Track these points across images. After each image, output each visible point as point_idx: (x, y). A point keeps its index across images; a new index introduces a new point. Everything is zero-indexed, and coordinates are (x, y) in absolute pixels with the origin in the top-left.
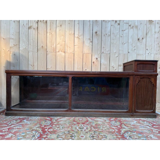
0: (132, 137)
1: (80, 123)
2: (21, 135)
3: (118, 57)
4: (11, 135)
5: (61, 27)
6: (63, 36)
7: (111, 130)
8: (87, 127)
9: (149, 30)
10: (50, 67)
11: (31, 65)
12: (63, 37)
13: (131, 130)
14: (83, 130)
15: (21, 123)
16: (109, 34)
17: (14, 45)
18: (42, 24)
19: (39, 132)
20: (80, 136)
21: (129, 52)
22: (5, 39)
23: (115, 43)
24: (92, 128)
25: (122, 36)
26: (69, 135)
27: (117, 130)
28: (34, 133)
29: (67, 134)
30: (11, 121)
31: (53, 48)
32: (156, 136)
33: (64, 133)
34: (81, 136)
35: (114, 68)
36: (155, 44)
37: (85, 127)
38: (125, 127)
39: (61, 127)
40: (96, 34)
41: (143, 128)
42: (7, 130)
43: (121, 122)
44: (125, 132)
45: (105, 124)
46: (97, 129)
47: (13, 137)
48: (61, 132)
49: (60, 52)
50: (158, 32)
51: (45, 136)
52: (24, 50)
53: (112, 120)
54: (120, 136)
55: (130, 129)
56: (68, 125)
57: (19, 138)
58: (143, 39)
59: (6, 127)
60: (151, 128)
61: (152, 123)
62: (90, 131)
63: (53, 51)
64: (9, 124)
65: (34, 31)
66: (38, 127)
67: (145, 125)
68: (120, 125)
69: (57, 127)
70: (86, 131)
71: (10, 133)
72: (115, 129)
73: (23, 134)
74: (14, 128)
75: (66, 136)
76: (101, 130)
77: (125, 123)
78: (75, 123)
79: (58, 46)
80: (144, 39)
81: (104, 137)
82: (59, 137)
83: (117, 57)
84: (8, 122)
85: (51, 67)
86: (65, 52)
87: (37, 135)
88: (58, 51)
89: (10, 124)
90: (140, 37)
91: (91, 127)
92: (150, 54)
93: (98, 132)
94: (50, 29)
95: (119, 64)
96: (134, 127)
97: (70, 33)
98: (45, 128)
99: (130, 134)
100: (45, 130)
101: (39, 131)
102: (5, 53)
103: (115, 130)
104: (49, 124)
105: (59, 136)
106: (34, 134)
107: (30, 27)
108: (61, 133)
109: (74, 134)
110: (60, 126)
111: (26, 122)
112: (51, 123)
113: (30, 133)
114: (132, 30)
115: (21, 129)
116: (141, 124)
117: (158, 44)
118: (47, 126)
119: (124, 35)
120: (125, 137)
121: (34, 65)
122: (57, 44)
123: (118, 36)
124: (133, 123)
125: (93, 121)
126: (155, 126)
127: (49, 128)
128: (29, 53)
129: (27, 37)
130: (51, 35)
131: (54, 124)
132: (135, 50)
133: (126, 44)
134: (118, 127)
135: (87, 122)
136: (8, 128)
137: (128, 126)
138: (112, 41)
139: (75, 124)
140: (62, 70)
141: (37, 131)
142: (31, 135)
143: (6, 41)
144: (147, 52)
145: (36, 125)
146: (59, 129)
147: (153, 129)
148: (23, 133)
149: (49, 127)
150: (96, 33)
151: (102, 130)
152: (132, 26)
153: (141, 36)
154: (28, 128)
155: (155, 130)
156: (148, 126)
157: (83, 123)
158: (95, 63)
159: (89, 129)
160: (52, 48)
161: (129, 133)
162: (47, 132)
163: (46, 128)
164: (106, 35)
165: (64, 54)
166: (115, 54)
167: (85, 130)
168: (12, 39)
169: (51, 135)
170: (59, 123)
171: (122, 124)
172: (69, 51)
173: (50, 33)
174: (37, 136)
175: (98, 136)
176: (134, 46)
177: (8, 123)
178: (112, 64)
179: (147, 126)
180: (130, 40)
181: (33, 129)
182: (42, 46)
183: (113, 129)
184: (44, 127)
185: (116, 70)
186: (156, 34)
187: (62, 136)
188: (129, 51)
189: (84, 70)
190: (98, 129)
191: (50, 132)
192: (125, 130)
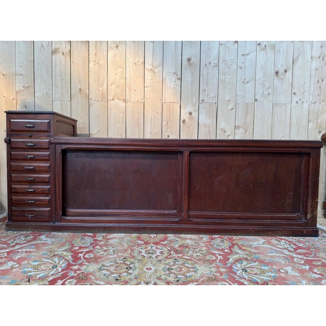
0: (248, 270)
1: (149, 243)
2: (31, 265)
3: (234, 110)
4: (10, 265)
5: (117, 49)
6: (121, 67)
7: (208, 258)
8: (161, 251)
9: (298, 53)
10: (96, 132)
12: (121, 69)
13: (249, 258)
14: (154, 256)
15: (34, 242)
16: (216, 62)
17: (24, 87)
18: (79, 44)
19: (66, 260)
20: (145, 269)
21: (256, 100)
22: (6, 74)
23: (228, 81)
24: (172, 252)
25: (243, 66)
26: (123, 266)
27: (221, 256)
28: (57, 261)
29: (121, 263)
30: (16, 237)
31: (102, 92)
32: (298, 269)
33: (115, 261)
34: (147, 269)
35: (225, 131)
36: (312, 82)
37: (158, 251)
38: (240, 251)
39: (111, 251)
40: (189, 64)
41: (275, 254)
42: (6, 255)
43: (233, 241)
44: (237, 261)
45: (199, 244)
46: (181, 255)
47: (15, 268)
48: (109, 259)
49: (116, 101)
50: (317, 56)
51: (76, 267)
52: (43, 96)
53: (215, 238)
54: (224, 270)
55: (248, 255)
56: (126, 246)
57: (26, 269)
58: (286, 71)
59: (5, 248)
60: (291, 254)
61: (295, 245)
62: (167, 258)
63: (102, 99)
64: (10, 244)
65: (63, 58)
66: (65, 250)
67: (281, 249)
68: (230, 248)
69: (104, 249)
70: (159, 259)
71: (9, 261)
72: (217, 255)
73: (34, 263)
74: (20, 251)
75: (117, 267)
76: (188, 256)
77: (240, 243)
78: (140, 242)
79: (112, 88)
80: (288, 72)
81: (192, 270)
82: (104, 270)
83: (232, 109)
84: (9, 240)
85: (99, 131)
86: (125, 101)
87: (61, 265)
88: (112, 98)
89: (13, 243)
90: (279, 67)
91: (170, 251)
92: (300, 102)
93: (182, 260)
94: (95, 54)
95: (236, 125)
96: (256, 251)
97: (137, 62)
98: (80, 251)
99: (246, 265)
100: (78, 256)
101: (66, 258)
102: (7, 104)
103: (217, 257)
104: (89, 244)
105: (103, 268)
106: (55, 262)
107: (55, 49)
108: (109, 261)
109: (133, 263)
110: (111, 248)
111: (45, 240)
112: (92, 241)
113: (49, 261)
114: (262, 53)
115: (33, 253)
116: (273, 245)
117: (318, 81)
118: (84, 247)
119: (247, 64)
120: (235, 271)
122: (109, 84)
123: (235, 66)
124: (256, 243)
125: (177, 239)
126: (299, 250)
127: (87, 252)
128: (54, 103)
129: (50, 70)
130: (97, 66)
131: (98, 245)
132: (269, 94)
133: (250, 83)
134: (224, 252)
135: (164, 241)
136: (8, 251)
137: (245, 250)
138: (221, 77)
139: (140, 244)
140: (120, 137)
141: (63, 258)
142: (49, 265)
143: (8, 79)
144: (295, 99)
145: (63, 245)
146: (105, 254)
147: (295, 255)
148: (35, 261)
149: (88, 250)
150: (189, 60)
151: (192, 256)
152: (263, 46)
153: (282, 65)
154: (46, 251)
155: (297, 258)
156: (286, 250)
157: (156, 243)
158: (187, 121)
159: (166, 255)
160: (100, 93)
161: (245, 263)
162: (81, 259)
163: (82, 253)
164: (210, 64)
165: (123, 104)
166: (227, 105)
167: (157, 256)
168: (21, 75)
169: (88, 266)
170: (109, 243)
171: (233, 245)
172: (135, 97)
173: (96, 63)
174: (61, 267)
175: (181, 268)
176: (267, 87)
177: (9, 242)
178: (222, 124)
179: (283, 251)
180: (259, 75)
181: (56, 253)
182: (80, 90)
183: (214, 254)
184: (78, 250)
185: (229, 136)
186: (314, 60)
187: (109, 268)
189: (165, 137)
190: (184, 255)
191: (88, 260)
192: (237, 256)
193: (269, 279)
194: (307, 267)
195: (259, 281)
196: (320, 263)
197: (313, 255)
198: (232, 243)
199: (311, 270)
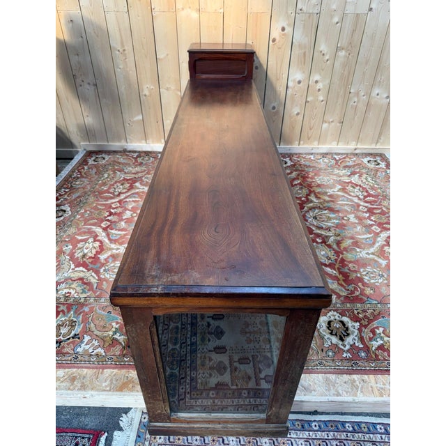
0: (318, 218)
3: (339, 24)
4: (129, 214)
10: (164, 55)
11: (119, 51)
13: (321, 206)
15: (133, 191)
30: (113, 185)
32: (359, 217)
35: (324, 54)
38: (315, 200)
41: (345, 202)
42: (118, 204)
43: (312, 188)
44: (310, 209)
49: (188, 11)
52: (91, 6)
53: (296, 185)
55: (321, 203)
59: (113, 198)
60: (359, 202)
61: (367, 192)
63: (169, 9)
64: (114, 193)
67: (353, 196)
68: (307, 196)
71: (125, 210)
74: (127, 200)
83: (337, 23)
84: (109, 189)
85: (168, 54)
86: (199, 10)
88: (181, 6)
95: (339, 45)
96: (330, 199)
99: (317, 213)
116: (346, 192)
120: (307, 218)
121: (124, 50)
124: (332, 190)
128: (107, 16)
134: (301, 200)
136: (118, 200)
137: (319, 198)
147: (362, 203)
156: (356, 198)
158: (277, 40)
161: (317, 211)
165: (197, 16)
166: (332, 17)
172: (211, 5)
177: (112, 191)
178: (321, 45)
179: (354, 198)
185: (327, 61)
188: (372, 6)
192: (311, 205)
193: (332, 225)
194: (368, 215)
195: (324, 227)
196: (379, 211)
197: (377, 204)
198: (310, 191)
199: (369, 218)
